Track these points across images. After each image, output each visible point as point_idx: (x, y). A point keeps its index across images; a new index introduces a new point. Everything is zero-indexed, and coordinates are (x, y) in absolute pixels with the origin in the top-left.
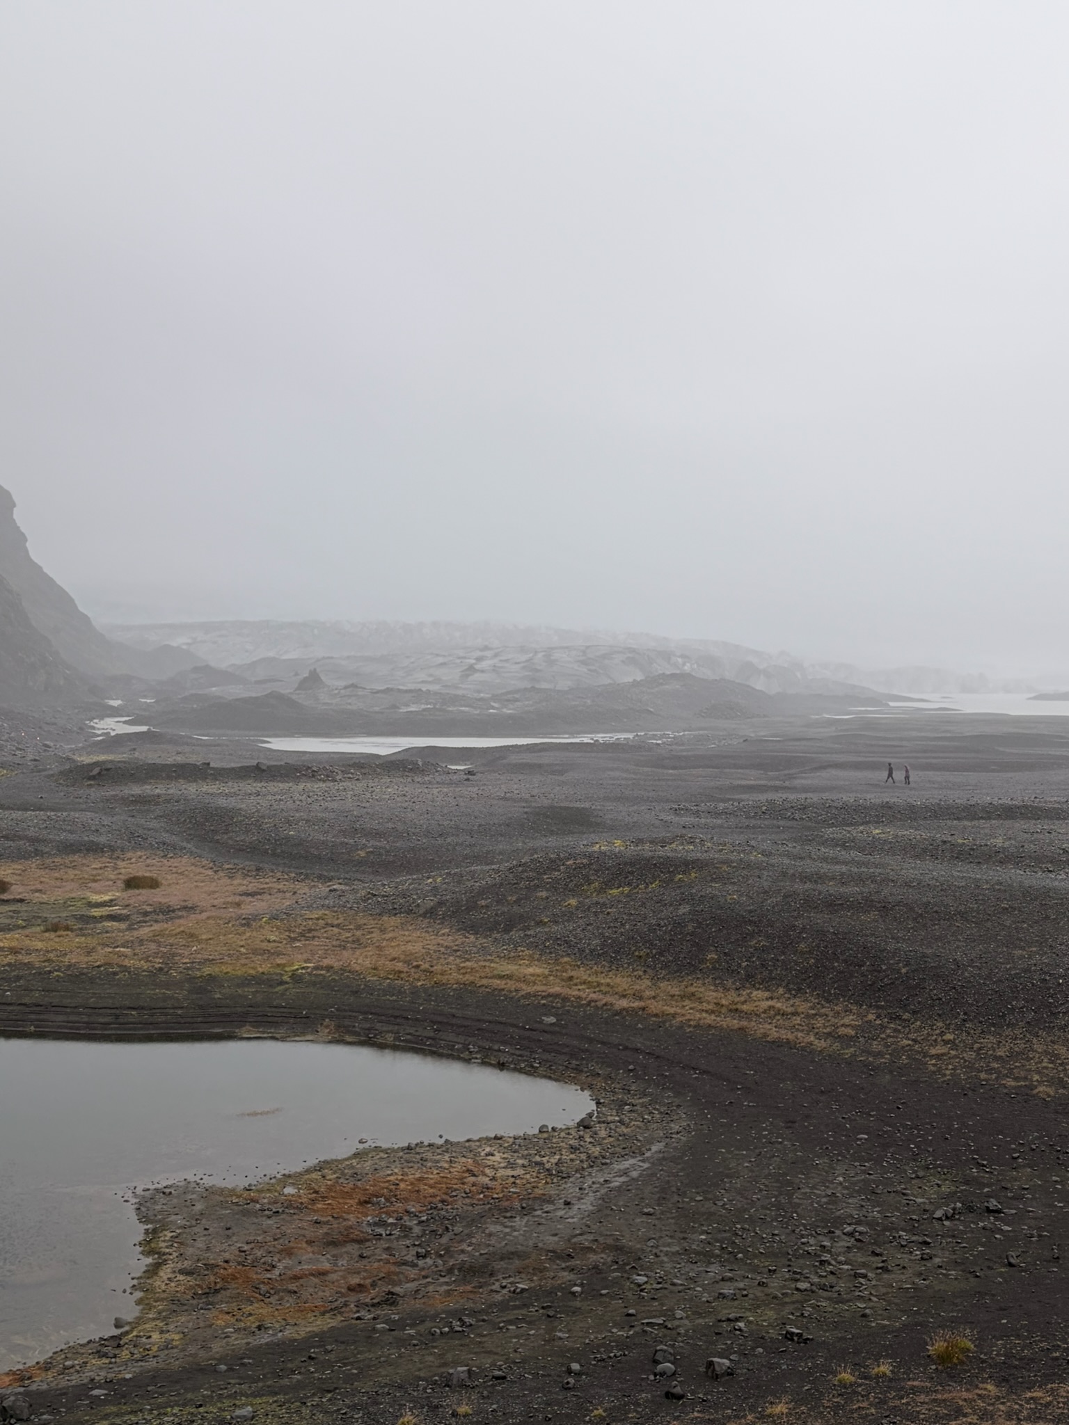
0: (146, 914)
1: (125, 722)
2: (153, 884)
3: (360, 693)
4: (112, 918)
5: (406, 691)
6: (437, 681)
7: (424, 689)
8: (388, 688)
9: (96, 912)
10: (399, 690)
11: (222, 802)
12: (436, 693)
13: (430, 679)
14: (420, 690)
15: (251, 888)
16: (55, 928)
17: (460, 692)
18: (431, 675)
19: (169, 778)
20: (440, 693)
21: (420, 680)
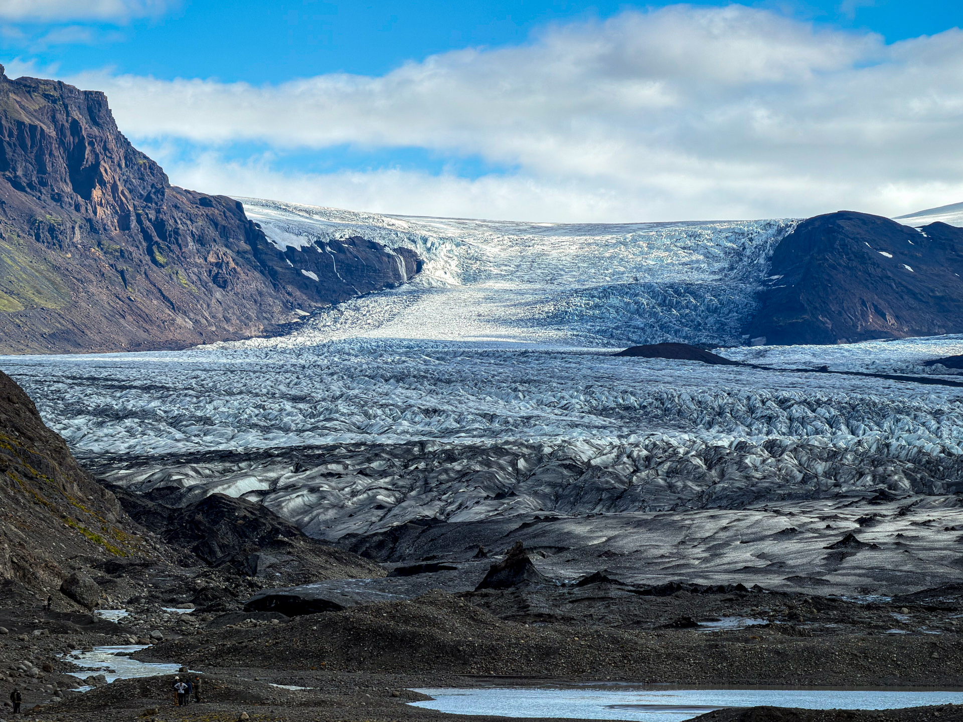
1: (131, 656)
3: (612, 594)
5: (710, 590)
7: (749, 585)
8: (671, 583)
10: (695, 589)
12: (774, 593)
13: (761, 564)
14: (740, 587)
17: (824, 591)
18: (761, 556)
20: (785, 594)
21: (740, 566)
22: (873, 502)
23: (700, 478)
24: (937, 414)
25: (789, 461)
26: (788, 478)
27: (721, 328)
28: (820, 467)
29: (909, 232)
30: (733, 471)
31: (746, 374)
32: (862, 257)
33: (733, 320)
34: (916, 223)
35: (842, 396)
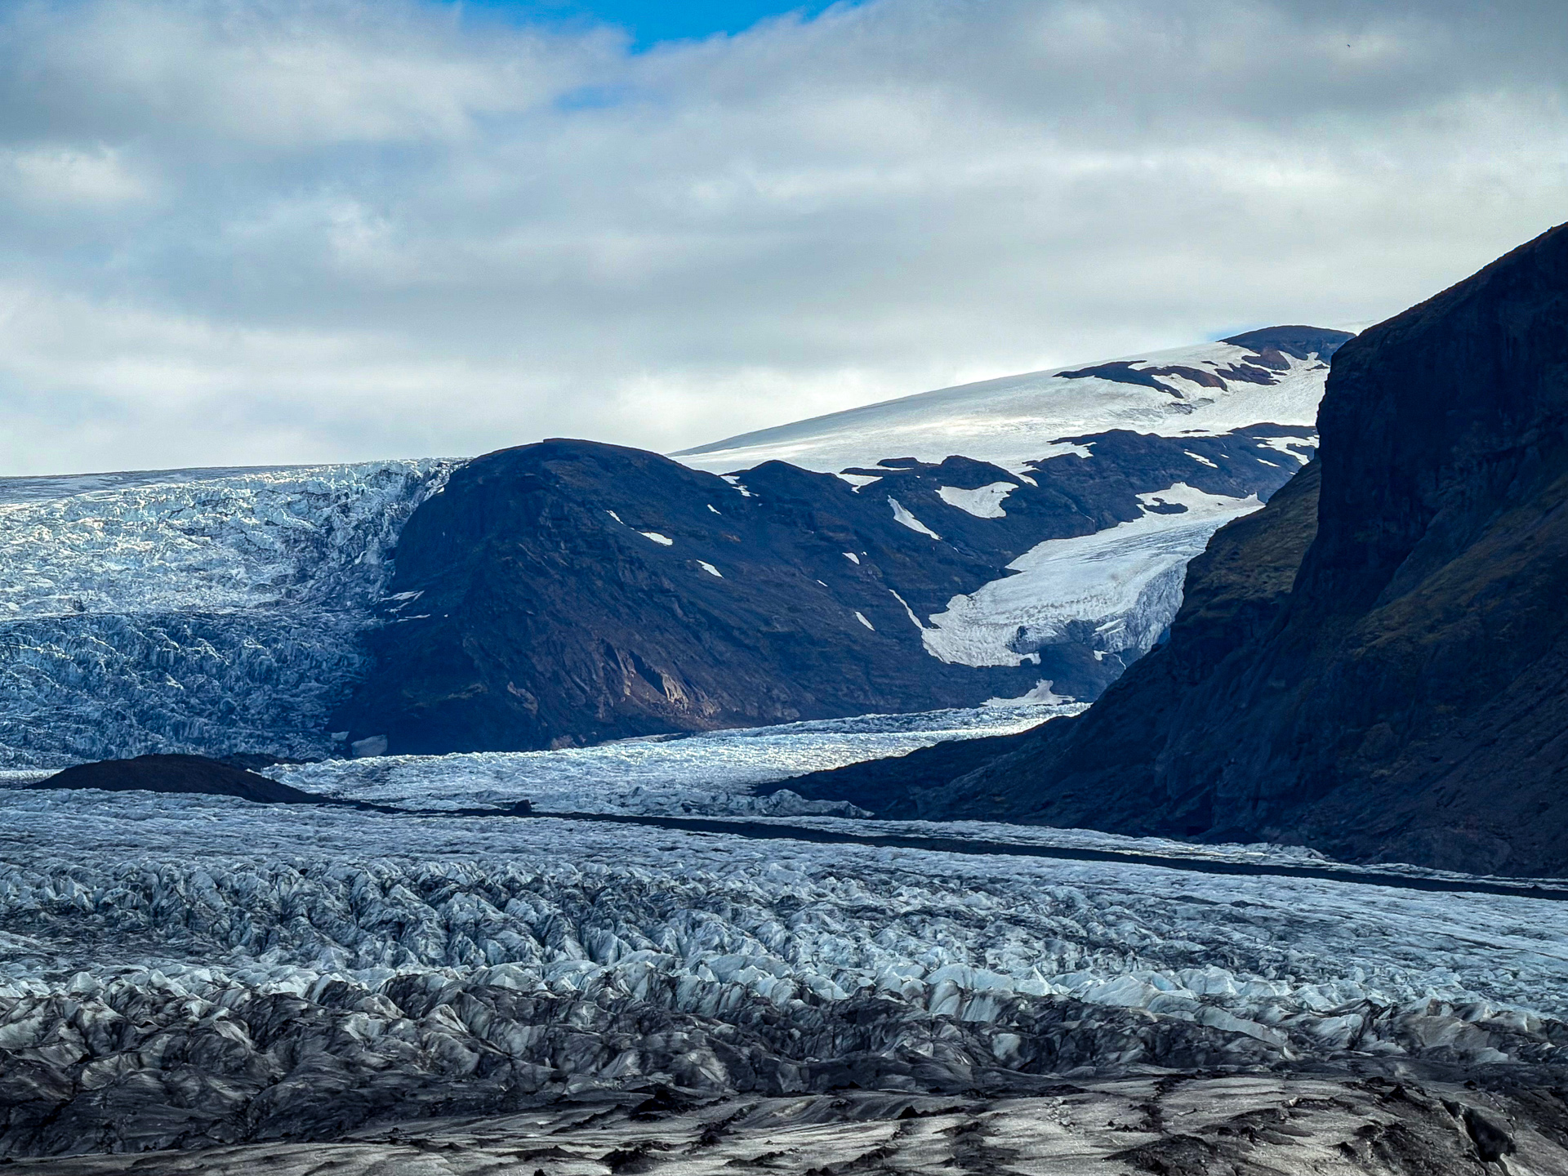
22: (642, 1114)
23: (239, 1071)
24: (785, 907)
25: (446, 1024)
26: (444, 1065)
27: (282, 718)
28: (519, 1037)
29: (708, 485)
30: (315, 1051)
31: (343, 825)
32: (603, 546)
33: (307, 699)
34: (723, 464)
35: (566, 871)
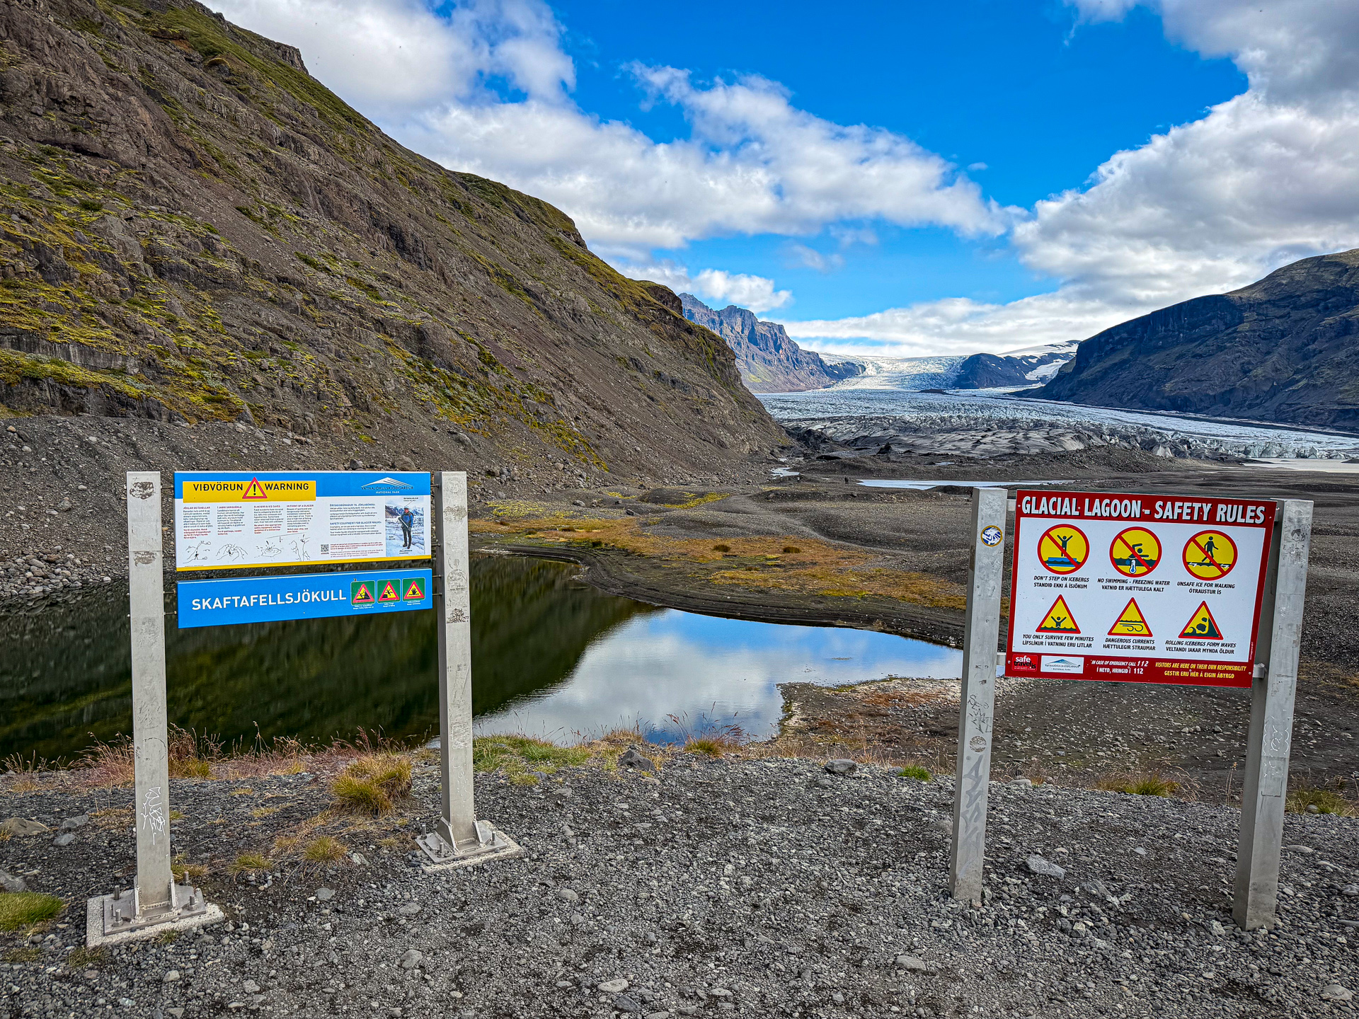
0: (793, 565)
1: (787, 470)
2: (797, 551)
3: (913, 456)
4: (776, 566)
5: (938, 455)
6: (959, 449)
7: (950, 454)
8: (929, 453)
9: (769, 563)
10: (935, 454)
11: (832, 512)
12: (956, 456)
13: (953, 448)
14: (947, 454)
15: (845, 555)
16: (750, 569)
18: (954, 446)
19: (807, 498)
20: (959, 456)
21: (948, 448)
